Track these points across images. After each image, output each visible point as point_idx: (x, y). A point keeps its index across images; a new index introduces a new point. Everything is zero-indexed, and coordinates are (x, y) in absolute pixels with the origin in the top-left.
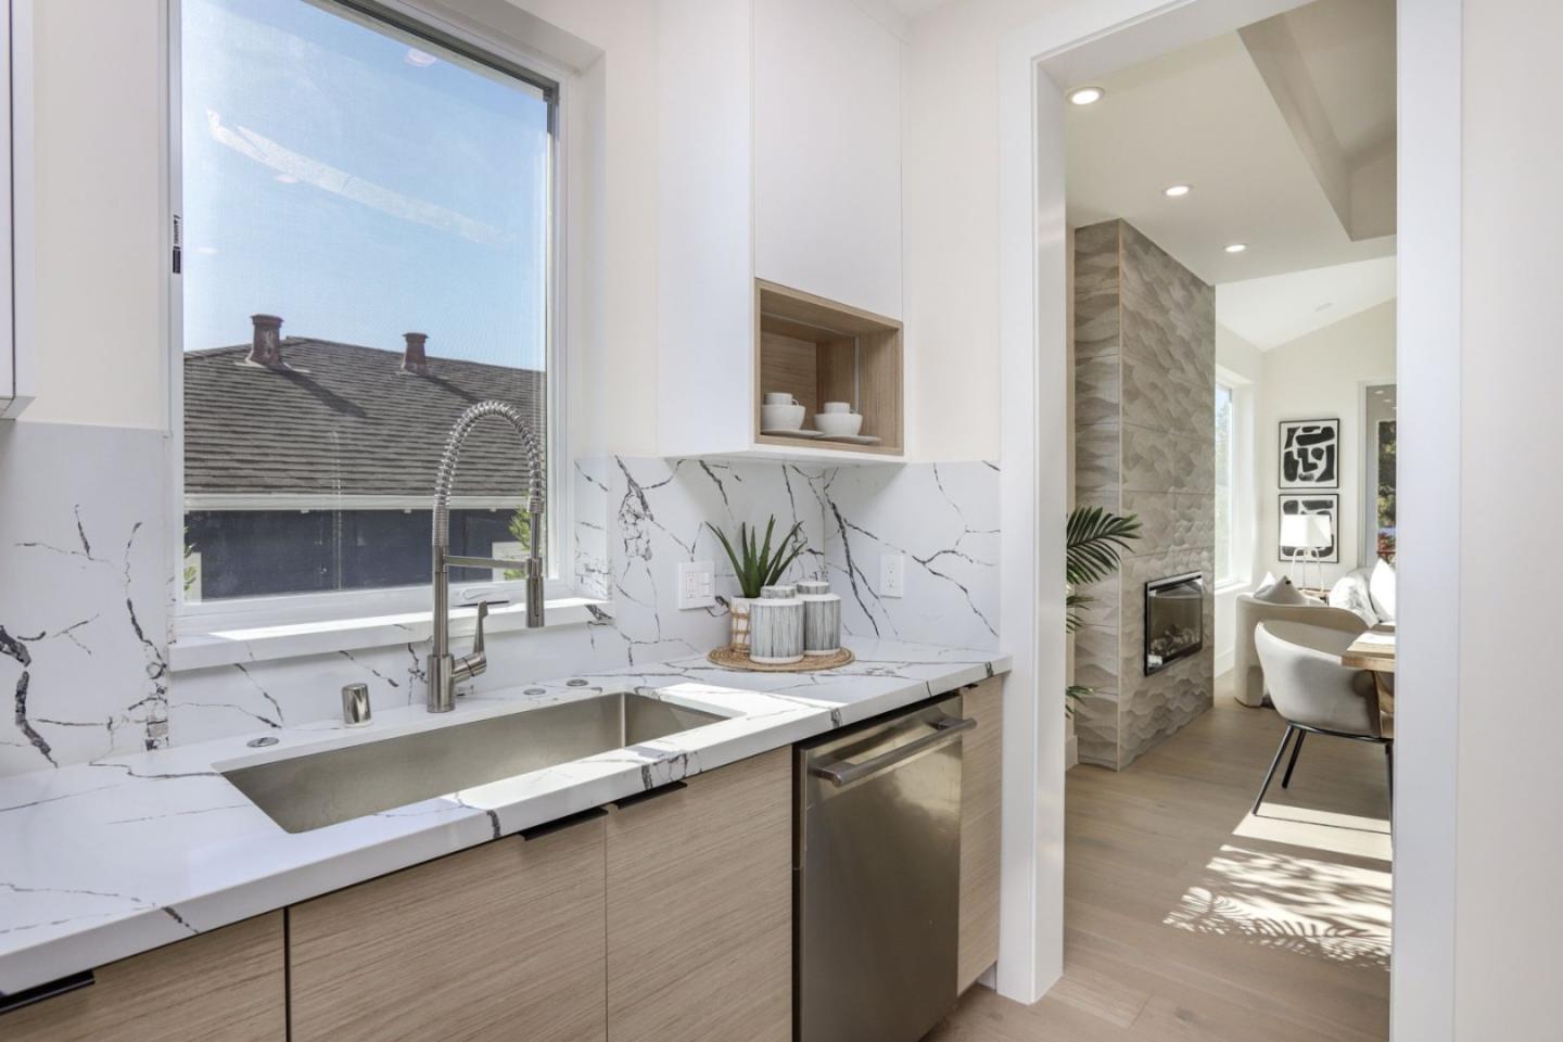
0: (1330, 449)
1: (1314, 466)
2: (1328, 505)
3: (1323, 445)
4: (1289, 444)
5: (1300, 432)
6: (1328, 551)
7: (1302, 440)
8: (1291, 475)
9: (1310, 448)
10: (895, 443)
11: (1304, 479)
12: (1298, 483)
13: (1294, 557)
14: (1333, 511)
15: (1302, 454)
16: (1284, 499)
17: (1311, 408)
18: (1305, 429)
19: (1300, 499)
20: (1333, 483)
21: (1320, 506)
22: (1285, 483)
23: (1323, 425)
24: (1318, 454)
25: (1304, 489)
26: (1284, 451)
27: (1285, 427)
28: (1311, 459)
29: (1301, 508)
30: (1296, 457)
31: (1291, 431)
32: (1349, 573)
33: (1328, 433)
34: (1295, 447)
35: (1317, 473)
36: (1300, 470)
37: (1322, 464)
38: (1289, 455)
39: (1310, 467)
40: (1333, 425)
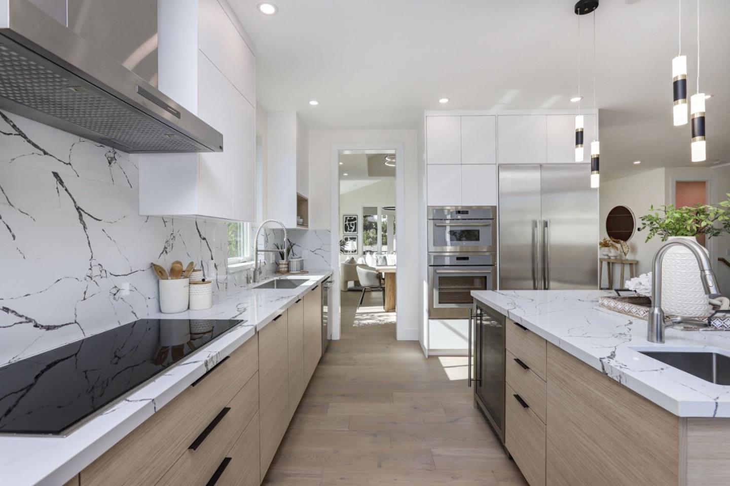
0: (356, 223)
1: (352, 228)
2: (355, 238)
3: (354, 222)
4: (346, 222)
5: (348, 218)
6: (355, 251)
7: (350, 221)
8: (346, 230)
9: (351, 223)
10: (307, 226)
11: (350, 231)
12: (348, 232)
13: (348, 253)
14: (356, 240)
15: (349, 224)
16: (345, 237)
17: (351, 212)
18: (350, 218)
19: (349, 237)
20: (356, 233)
21: (353, 239)
22: (345, 232)
23: (354, 217)
24: (353, 224)
25: (350, 234)
26: (344, 223)
27: (345, 217)
28: (351, 226)
29: (349, 239)
30: (347, 225)
31: (346, 218)
32: (361, 257)
33: (355, 219)
34: (347, 223)
35: (352, 230)
36: (349, 229)
37: (354, 227)
38: (346, 225)
39: (351, 228)
40: (356, 217)
